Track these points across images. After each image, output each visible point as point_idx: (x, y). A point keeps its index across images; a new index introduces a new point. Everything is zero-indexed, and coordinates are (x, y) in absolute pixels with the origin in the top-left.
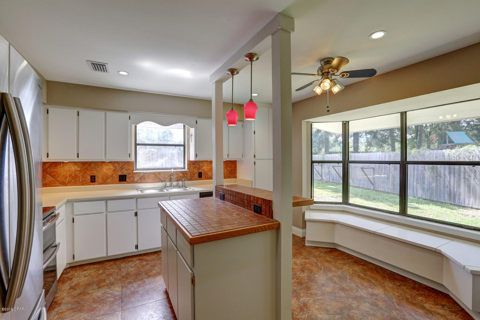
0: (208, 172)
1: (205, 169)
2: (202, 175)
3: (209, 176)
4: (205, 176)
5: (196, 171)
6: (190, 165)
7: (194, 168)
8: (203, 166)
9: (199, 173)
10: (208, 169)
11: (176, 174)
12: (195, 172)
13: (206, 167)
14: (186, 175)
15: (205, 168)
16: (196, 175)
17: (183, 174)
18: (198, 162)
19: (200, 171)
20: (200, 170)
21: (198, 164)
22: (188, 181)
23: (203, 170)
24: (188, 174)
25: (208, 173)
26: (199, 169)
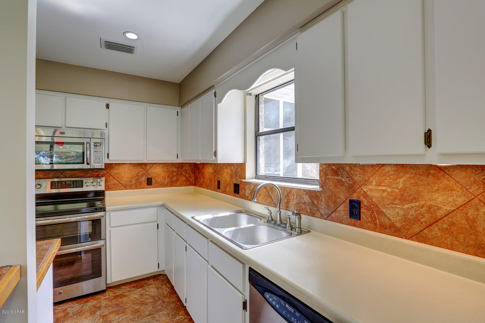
0: (384, 206)
1: (373, 194)
2: (362, 210)
3: (387, 222)
4: (374, 219)
5: (342, 196)
6: (326, 175)
7: (335, 186)
8: (366, 182)
9: (351, 201)
10: (385, 195)
11: (297, 196)
12: (340, 198)
13: (379, 185)
14: (316, 202)
15: (371, 190)
16: (341, 208)
17: (310, 198)
18: (347, 168)
19: (355, 197)
20: (355, 195)
21: (349, 176)
22: (321, 218)
23: (366, 196)
24: (321, 201)
25: (384, 210)
26: (351, 188)
